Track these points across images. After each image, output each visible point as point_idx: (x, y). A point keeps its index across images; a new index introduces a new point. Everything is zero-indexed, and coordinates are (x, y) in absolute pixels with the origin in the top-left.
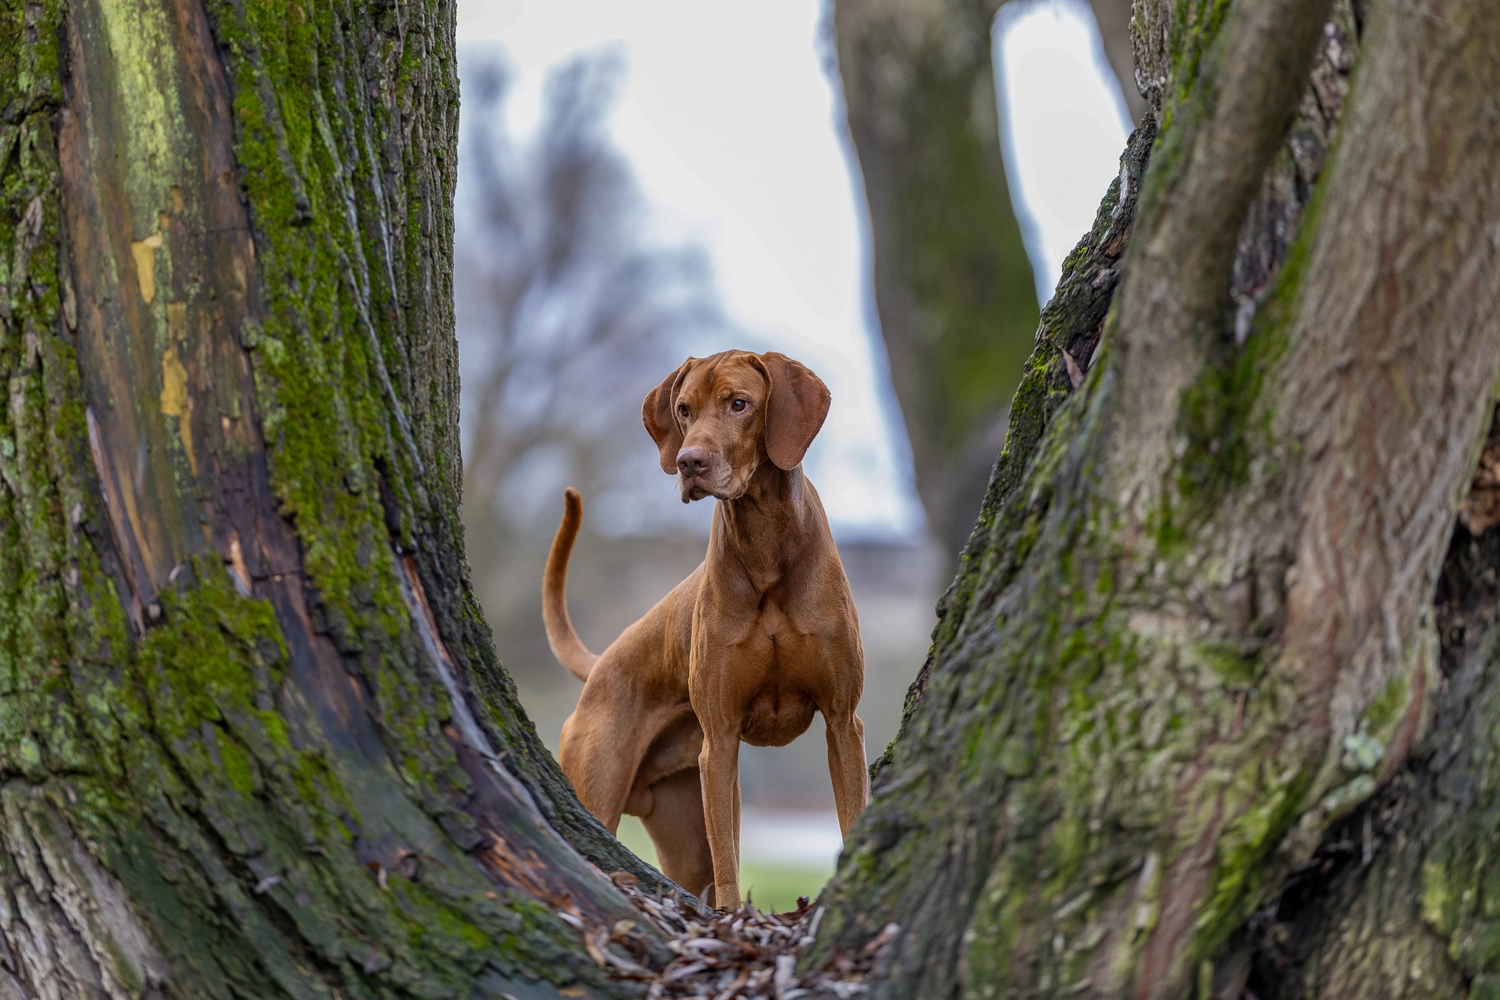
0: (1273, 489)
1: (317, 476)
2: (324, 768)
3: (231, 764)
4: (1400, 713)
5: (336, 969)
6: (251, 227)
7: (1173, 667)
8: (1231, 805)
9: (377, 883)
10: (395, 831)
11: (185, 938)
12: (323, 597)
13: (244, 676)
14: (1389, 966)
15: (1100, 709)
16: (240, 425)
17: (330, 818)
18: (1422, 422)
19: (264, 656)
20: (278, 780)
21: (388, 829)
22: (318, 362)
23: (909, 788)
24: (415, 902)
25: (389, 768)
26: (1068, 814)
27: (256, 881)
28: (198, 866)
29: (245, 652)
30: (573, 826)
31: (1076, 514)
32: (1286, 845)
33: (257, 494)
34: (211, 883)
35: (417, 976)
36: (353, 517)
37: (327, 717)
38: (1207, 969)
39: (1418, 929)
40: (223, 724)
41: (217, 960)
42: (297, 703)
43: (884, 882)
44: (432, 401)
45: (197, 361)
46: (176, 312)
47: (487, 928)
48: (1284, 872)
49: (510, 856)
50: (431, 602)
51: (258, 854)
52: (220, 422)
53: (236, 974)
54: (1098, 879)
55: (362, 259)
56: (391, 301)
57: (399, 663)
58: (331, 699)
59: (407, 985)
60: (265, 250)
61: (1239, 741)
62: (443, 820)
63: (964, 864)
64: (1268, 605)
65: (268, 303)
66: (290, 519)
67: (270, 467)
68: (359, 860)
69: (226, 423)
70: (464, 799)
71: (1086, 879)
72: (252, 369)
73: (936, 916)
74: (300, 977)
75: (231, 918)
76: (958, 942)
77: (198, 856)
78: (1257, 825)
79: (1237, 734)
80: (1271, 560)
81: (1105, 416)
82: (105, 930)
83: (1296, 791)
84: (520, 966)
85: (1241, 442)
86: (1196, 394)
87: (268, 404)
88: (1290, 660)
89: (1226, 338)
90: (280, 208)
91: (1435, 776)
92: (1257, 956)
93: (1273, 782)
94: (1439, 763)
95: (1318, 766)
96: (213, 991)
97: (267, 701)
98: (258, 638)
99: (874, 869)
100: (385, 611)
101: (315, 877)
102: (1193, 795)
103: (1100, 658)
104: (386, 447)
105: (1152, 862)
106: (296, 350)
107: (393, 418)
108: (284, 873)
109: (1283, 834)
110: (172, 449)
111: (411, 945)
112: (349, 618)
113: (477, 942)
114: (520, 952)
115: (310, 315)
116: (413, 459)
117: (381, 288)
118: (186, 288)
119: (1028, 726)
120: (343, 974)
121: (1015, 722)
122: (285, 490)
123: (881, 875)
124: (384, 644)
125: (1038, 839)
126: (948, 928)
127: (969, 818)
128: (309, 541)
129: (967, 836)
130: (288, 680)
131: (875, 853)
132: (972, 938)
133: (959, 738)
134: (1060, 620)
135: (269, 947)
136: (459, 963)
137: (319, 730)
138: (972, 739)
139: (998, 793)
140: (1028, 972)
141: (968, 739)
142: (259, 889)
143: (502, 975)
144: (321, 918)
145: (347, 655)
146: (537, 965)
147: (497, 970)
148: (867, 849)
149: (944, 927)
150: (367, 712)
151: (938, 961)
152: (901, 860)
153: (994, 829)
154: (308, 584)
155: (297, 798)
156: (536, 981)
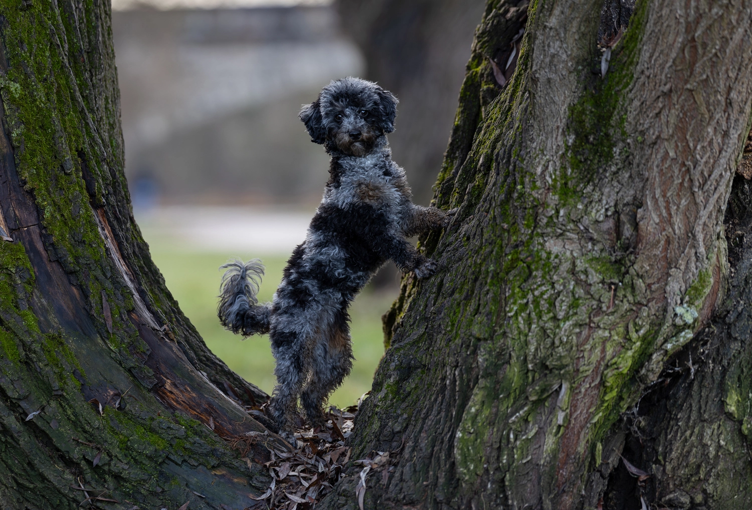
0: (627, 162)
1: (45, 164)
2: (61, 344)
4: (707, 291)
5: (78, 465)
7: (573, 271)
8: (610, 351)
9: (98, 412)
10: (106, 379)
12: (54, 239)
13: (9, 290)
14: (707, 440)
15: (530, 297)
17: (66, 374)
18: (714, 123)
19: (21, 277)
20: (35, 352)
21: (101, 378)
22: (41, 93)
23: (415, 343)
24: (121, 422)
25: (100, 341)
26: (514, 360)
27: (27, 415)
29: (10, 276)
30: (205, 364)
31: (509, 180)
32: (643, 371)
33: (10, 178)
35: (126, 467)
36: (69, 189)
37: (60, 312)
38: (599, 446)
39: (723, 417)
41: (5, 463)
42: (42, 305)
43: (403, 400)
44: (106, 108)
47: (165, 435)
48: (643, 386)
49: (175, 391)
50: (116, 236)
51: (26, 398)
53: (16, 471)
54: (533, 398)
55: (62, 27)
56: (80, 51)
57: (101, 277)
58: (62, 301)
59: (121, 473)
61: (613, 313)
62: (134, 371)
63: (453, 390)
64: (627, 231)
65: (9, 59)
66: (31, 192)
67: (17, 161)
68: (87, 398)
70: (146, 358)
71: (527, 398)
72: (3, 101)
73: (438, 422)
74: (56, 471)
75: (12, 437)
76: (453, 436)
78: (626, 363)
79: (611, 310)
80: (627, 204)
81: (525, 120)
83: (648, 341)
84: (186, 458)
85: (607, 135)
86: (579, 108)
87: (13, 123)
88: (641, 265)
89: (596, 73)
91: (729, 326)
92: (628, 436)
93: (634, 336)
94: (732, 317)
95: (660, 325)
97: (24, 305)
98: (17, 267)
99: (397, 393)
100: (90, 245)
101: (61, 410)
102: (588, 347)
103: (529, 267)
104: (84, 143)
105: (565, 386)
106: (28, 88)
107: (87, 124)
108: (43, 409)
109: (642, 366)
111: (121, 448)
112: (70, 251)
113: (162, 444)
114: (185, 449)
115: (35, 66)
116: (100, 149)
117: (74, 43)
119: (487, 309)
120: (82, 468)
121: (479, 305)
122: (27, 175)
123: (402, 396)
124: (91, 265)
125: (496, 375)
126: (446, 430)
127: (455, 364)
128: (43, 206)
129: (454, 374)
130: (36, 290)
131: (397, 383)
132: (461, 435)
133: (445, 314)
134: (504, 244)
135: (37, 454)
136: (150, 458)
137: (56, 320)
138: (454, 314)
139: (472, 348)
140: (495, 454)
141: (451, 315)
142: (27, 419)
143: (177, 464)
144: (65, 435)
145: (69, 273)
146: (197, 457)
147: (173, 461)
148: (392, 380)
149: (443, 430)
150: (84, 308)
151: (440, 449)
152: (413, 386)
153: (469, 370)
154: (44, 232)
155: (46, 362)
156: (197, 466)
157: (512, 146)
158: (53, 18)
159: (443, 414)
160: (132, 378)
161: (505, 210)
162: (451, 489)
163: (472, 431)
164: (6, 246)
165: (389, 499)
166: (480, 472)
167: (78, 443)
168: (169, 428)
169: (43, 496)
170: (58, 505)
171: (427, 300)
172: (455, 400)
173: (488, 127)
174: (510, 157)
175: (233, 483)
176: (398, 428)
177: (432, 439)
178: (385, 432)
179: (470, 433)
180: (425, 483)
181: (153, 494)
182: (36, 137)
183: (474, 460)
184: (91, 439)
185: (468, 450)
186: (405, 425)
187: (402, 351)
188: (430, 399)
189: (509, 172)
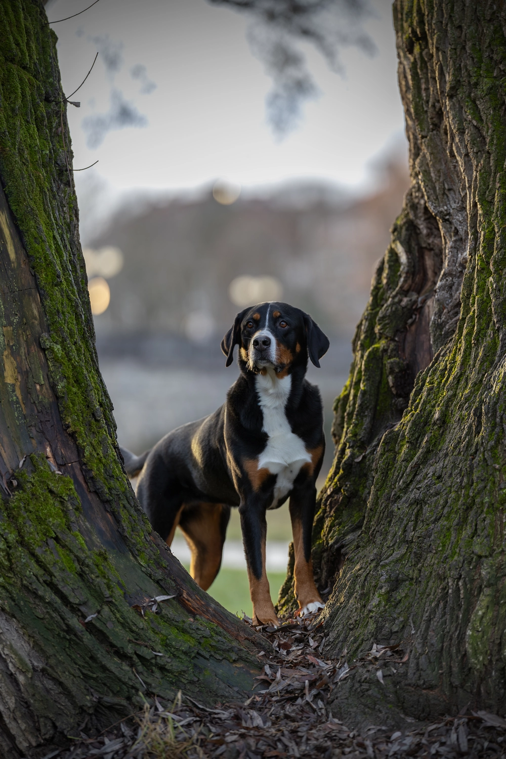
1: (82, 412)
2: (105, 559)
3: (64, 560)
5: (131, 658)
6: (38, 287)
9: (141, 615)
10: (141, 589)
11: (54, 646)
12: (93, 473)
13: (62, 515)
16: (44, 388)
17: (113, 584)
19: (72, 504)
20: (88, 566)
21: (138, 588)
23: (398, 561)
24: (159, 624)
25: (132, 558)
27: (85, 618)
28: (56, 610)
29: (62, 503)
33: (55, 422)
34: (63, 619)
35: (169, 660)
36: (99, 432)
37: (101, 533)
40: (57, 539)
41: (70, 656)
42: (87, 527)
43: (395, 606)
45: (21, 356)
46: (7, 331)
47: (195, 635)
49: (190, 599)
51: (85, 603)
52: (35, 387)
53: (80, 663)
56: (88, 321)
57: (127, 505)
58: (102, 525)
59: (165, 665)
60: (46, 299)
62: (161, 583)
63: (458, 597)
65: (49, 325)
66: (73, 435)
67: (61, 409)
68: (130, 605)
69: (38, 387)
70: (167, 571)
72: (47, 359)
73: (444, 623)
74: (115, 663)
75: (75, 635)
76: (462, 634)
77: (56, 605)
82: (8, 643)
84: (213, 653)
87: (58, 377)
90: (50, 277)
96: (72, 672)
97: (75, 526)
98: (69, 496)
99: (388, 600)
100: (118, 479)
101: (111, 613)
106: (65, 349)
108: (99, 612)
110: (13, 401)
111: (162, 645)
112: (105, 483)
113: (192, 642)
114: (212, 646)
115: (68, 331)
118: (12, 319)
119: (486, 532)
120: (135, 661)
121: (476, 530)
122: (70, 420)
123: (393, 603)
124: (120, 496)
125: (496, 585)
126: (453, 629)
127: (458, 576)
128: (84, 446)
129: (457, 584)
130: (81, 515)
131: (388, 592)
132: (471, 633)
133: (435, 537)
134: (496, 480)
135: (99, 649)
136: (185, 653)
137: (98, 540)
138: (444, 538)
139: (473, 564)
140: (496, 648)
141: (441, 538)
142: (86, 621)
143: (205, 658)
144: (120, 634)
145: (105, 502)
146: (221, 652)
147: (202, 656)
148: (383, 590)
149: (450, 629)
150: (118, 531)
151: (450, 645)
152: (404, 595)
153: (472, 581)
154: (84, 467)
155: (97, 575)
156: (221, 660)
157: (496, 403)
158: (73, 293)
159: (448, 617)
160: (160, 588)
161: (495, 453)
162: (464, 676)
163: (480, 629)
164: (60, 478)
165: (409, 685)
166: (486, 663)
167: (130, 641)
168: (197, 629)
169: (105, 684)
170: (118, 692)
171: (405, 527)
172: (460, 606)
173: (431, 389)
174: (495, 411)
175: (250, 674)
176: (395, 629)
177: (441, 637)
178: (383, 632)
179: (478, 631)
180: (440, 671)
181: (191, 682)
182: (74, 390)
183: (482, 653)
184: (137, 637)
185: (477, 645)
186: (401, 626)
187: (388, 568)
188: (430, 605)
189: (496, 424)
